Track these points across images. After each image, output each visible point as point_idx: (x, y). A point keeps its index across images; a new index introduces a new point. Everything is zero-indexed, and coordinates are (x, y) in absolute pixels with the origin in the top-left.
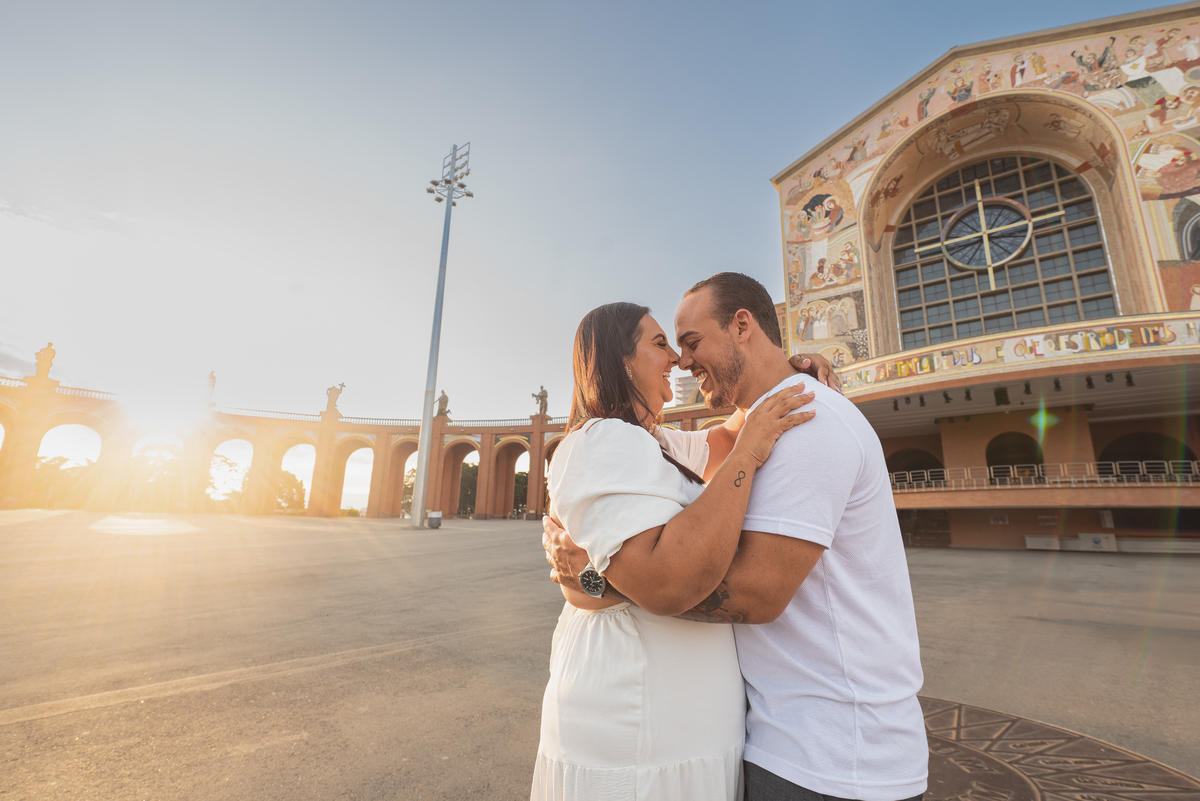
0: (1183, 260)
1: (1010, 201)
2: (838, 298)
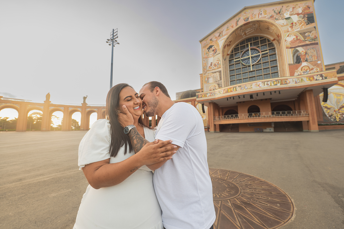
0: (294, 64)
1: (256, 48)
2: (215, 72)
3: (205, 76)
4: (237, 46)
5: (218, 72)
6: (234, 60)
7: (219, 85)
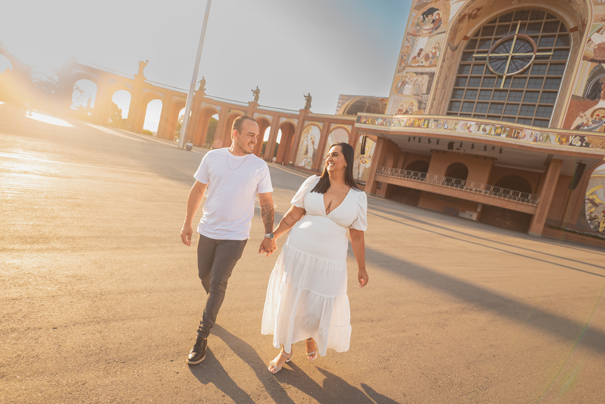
0: (583, 97)
1: (530, 39)
2: (422, 74)
3: (399, 76)
4: (492, 22)
5: (427, 73)
6: (474, 55)
7: (420, 103)
